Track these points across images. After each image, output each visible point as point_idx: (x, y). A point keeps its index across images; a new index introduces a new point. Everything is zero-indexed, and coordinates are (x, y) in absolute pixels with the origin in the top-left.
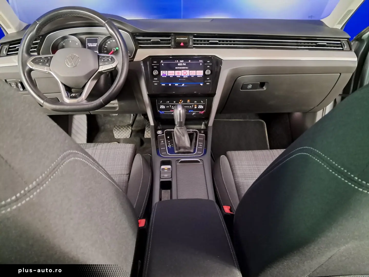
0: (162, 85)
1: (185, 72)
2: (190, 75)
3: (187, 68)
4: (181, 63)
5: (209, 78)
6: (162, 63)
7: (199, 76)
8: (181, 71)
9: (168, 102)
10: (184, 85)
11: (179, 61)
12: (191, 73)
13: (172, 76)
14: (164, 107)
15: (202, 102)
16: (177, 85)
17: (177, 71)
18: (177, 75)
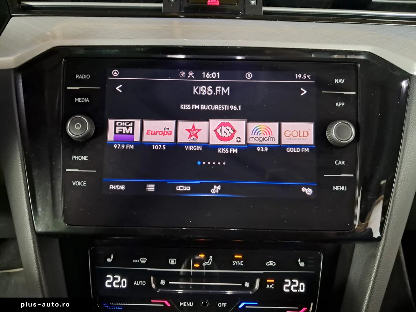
0: (112, 187)
1: (224, 129)
2: (251, 142)
3: (234, 108)
4: (207, 84)
5: (343, 163)
6: (118, 82)
7: (295, 146)
8: (206, 123)
9: (143, 261)
10: (220, 192)
11: (198, 75)
12: (255, 131)
13: (162, 144)
14: (124, 284)
15: (302, 264)
16: (188, 188)
17: (188, 124)
18: (188, 141)
